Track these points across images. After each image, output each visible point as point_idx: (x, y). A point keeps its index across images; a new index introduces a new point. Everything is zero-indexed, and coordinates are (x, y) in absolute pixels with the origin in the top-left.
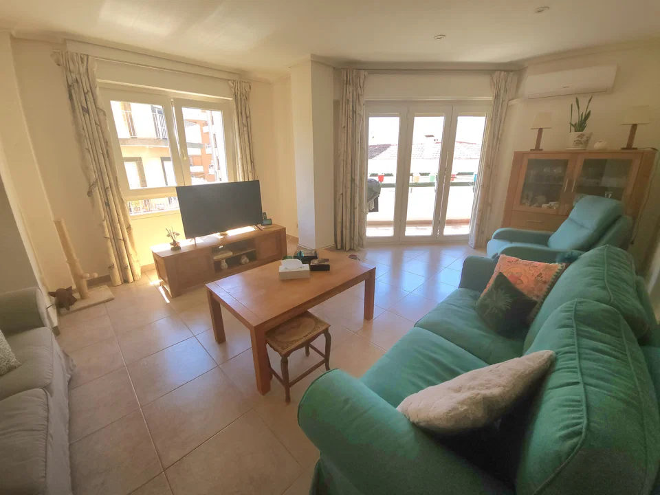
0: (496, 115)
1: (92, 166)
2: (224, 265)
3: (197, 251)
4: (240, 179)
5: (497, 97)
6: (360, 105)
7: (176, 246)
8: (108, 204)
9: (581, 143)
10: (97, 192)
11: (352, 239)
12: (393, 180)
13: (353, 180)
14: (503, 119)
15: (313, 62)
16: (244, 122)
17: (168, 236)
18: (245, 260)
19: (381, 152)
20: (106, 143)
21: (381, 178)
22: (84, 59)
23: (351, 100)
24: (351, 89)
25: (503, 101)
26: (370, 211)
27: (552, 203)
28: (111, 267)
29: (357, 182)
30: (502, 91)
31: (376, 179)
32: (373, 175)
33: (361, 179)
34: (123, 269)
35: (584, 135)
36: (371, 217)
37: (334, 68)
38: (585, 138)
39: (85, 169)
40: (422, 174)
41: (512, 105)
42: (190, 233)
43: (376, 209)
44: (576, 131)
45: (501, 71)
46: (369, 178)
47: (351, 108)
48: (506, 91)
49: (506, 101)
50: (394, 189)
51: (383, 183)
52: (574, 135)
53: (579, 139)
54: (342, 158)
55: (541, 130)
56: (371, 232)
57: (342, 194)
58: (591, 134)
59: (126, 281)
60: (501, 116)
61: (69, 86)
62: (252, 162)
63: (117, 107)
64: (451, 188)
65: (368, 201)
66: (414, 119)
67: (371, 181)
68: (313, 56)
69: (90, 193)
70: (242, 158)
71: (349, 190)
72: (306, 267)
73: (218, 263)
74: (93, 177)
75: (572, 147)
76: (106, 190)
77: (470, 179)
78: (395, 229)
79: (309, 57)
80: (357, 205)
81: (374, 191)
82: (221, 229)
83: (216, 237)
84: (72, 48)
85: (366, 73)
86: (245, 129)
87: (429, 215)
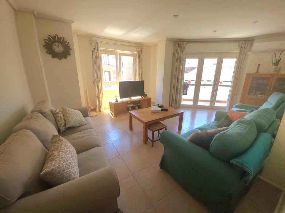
0: (240, 59)
1: (95, 74)
2: (130, 108)
3: (123, 103)
4: (137, 80)
5: (241, 51)
6: (183, 55)
7: (117, 101)
8: (98, 86)
9: (276, 71)
10: (96, 82)
11: (176, 104)
12: (194, 83)
13: (178, 82)
14: (243, 60)
15: (166, 40)
16: (140, 60)
17: (115, 97)
18: (137, 108)
19: (191, 70)
20: (100, 67)
21: (190, 82)
22: (97, 42)
23: (179, 53)
24: (180, 49)
25: (243, 53)
26: (184, 94)
27: (263, 95)
28: (97, 106)
29: (179, 83)
30: (243, 49)
31: (187, 82)
32: (186, 80)
33: (181, 82)
34: (100, 107)
35: (277, 68)
36: (184, 97)
37: (174, 42)
38: (278, 69)
39: (94, 75)
40: (208, 81)
41: (248, 54)
42: (121, 97)
43: (186, 94)
44: (274, 66)
45: (243, 41)
46: (184, 81)
47: (179, 56)
48: (245, 48)
49: (245, 53)
50: (194, 86)
51: (190, 84)
52: (273, 67)
53: (275, 69)
54: (174, 73)
55: (259, 65)
56: (183, 103)
57: (173, 87)
58: (281, 68)
59: (100, 111)
60: (242, 59)
61: (92, 50)
62: (141, 74)
63: (103, 56)
64: (219, 87)
65: (183, 90)
66: (204, 59)
67: (185, 83)
68: (167, 38)
69: (94, 82)
70: (138, 73)
71: (176, 86)
72: (160, 109)
73: (128, 108)
74: (96, 77)
75: (272, 73)
76: (98, 81)
77: (229, 84)
78: (193, 103)
79: (165, 38)
80: (179, 91)
81: (186, 87)
82: (130, 97)
83: (128, 99)
84: (94, 39)
85: (186, 43)
86: (140, 63)
87: (209, 98)
